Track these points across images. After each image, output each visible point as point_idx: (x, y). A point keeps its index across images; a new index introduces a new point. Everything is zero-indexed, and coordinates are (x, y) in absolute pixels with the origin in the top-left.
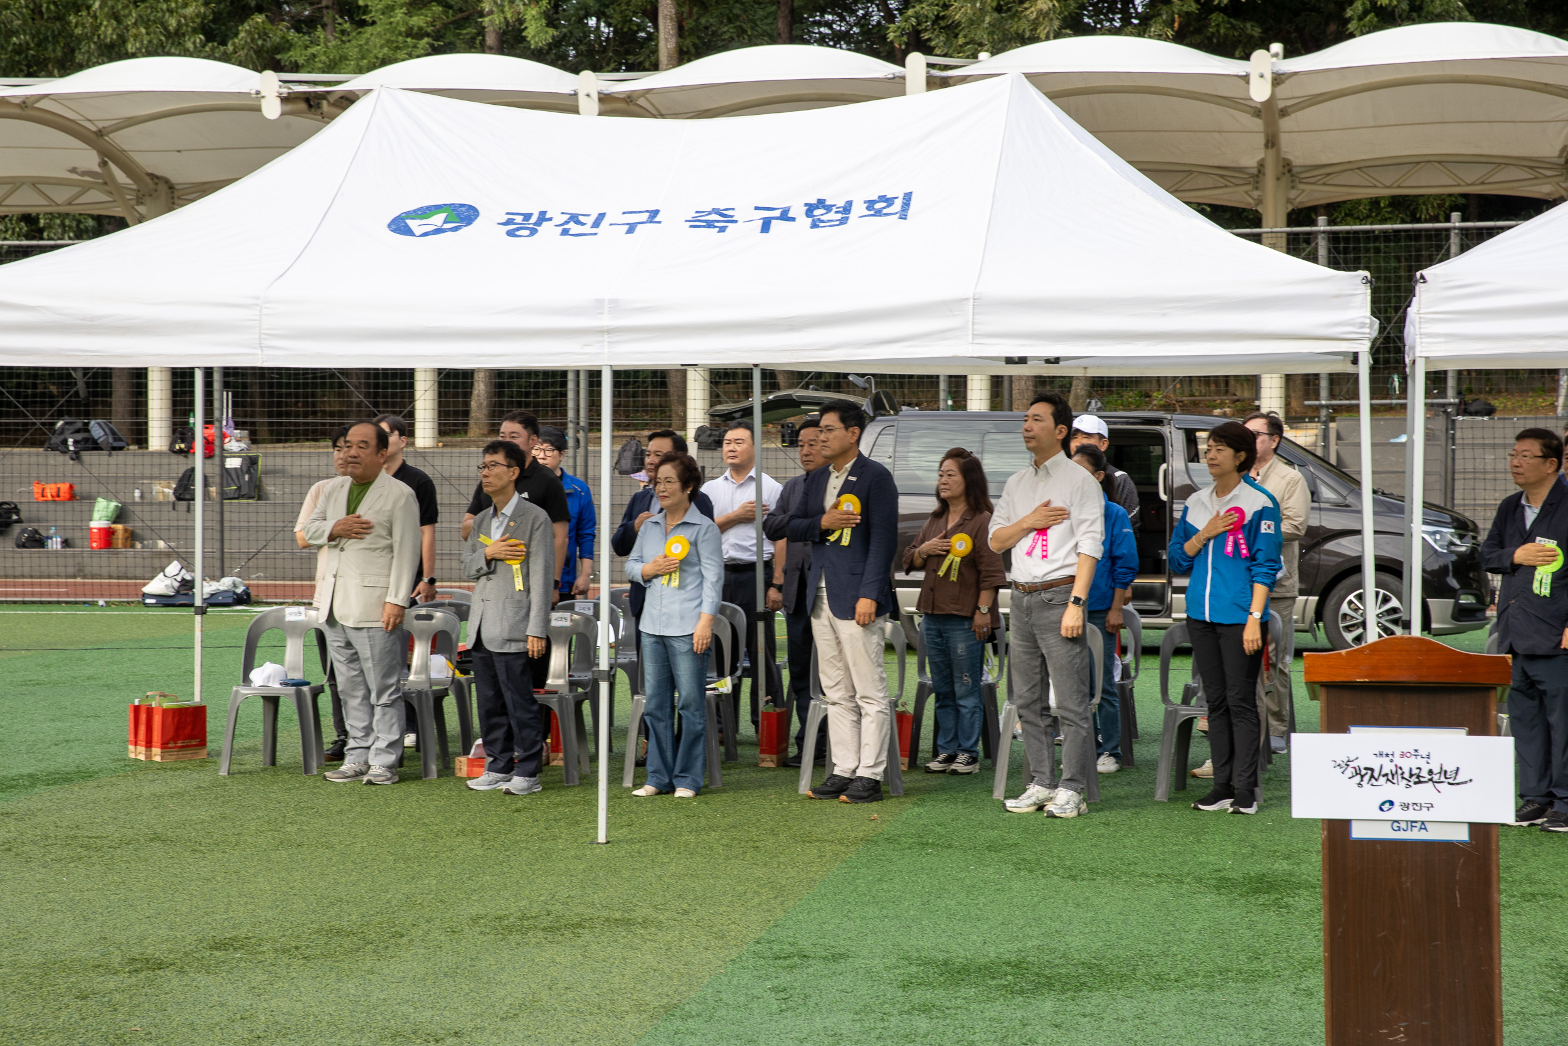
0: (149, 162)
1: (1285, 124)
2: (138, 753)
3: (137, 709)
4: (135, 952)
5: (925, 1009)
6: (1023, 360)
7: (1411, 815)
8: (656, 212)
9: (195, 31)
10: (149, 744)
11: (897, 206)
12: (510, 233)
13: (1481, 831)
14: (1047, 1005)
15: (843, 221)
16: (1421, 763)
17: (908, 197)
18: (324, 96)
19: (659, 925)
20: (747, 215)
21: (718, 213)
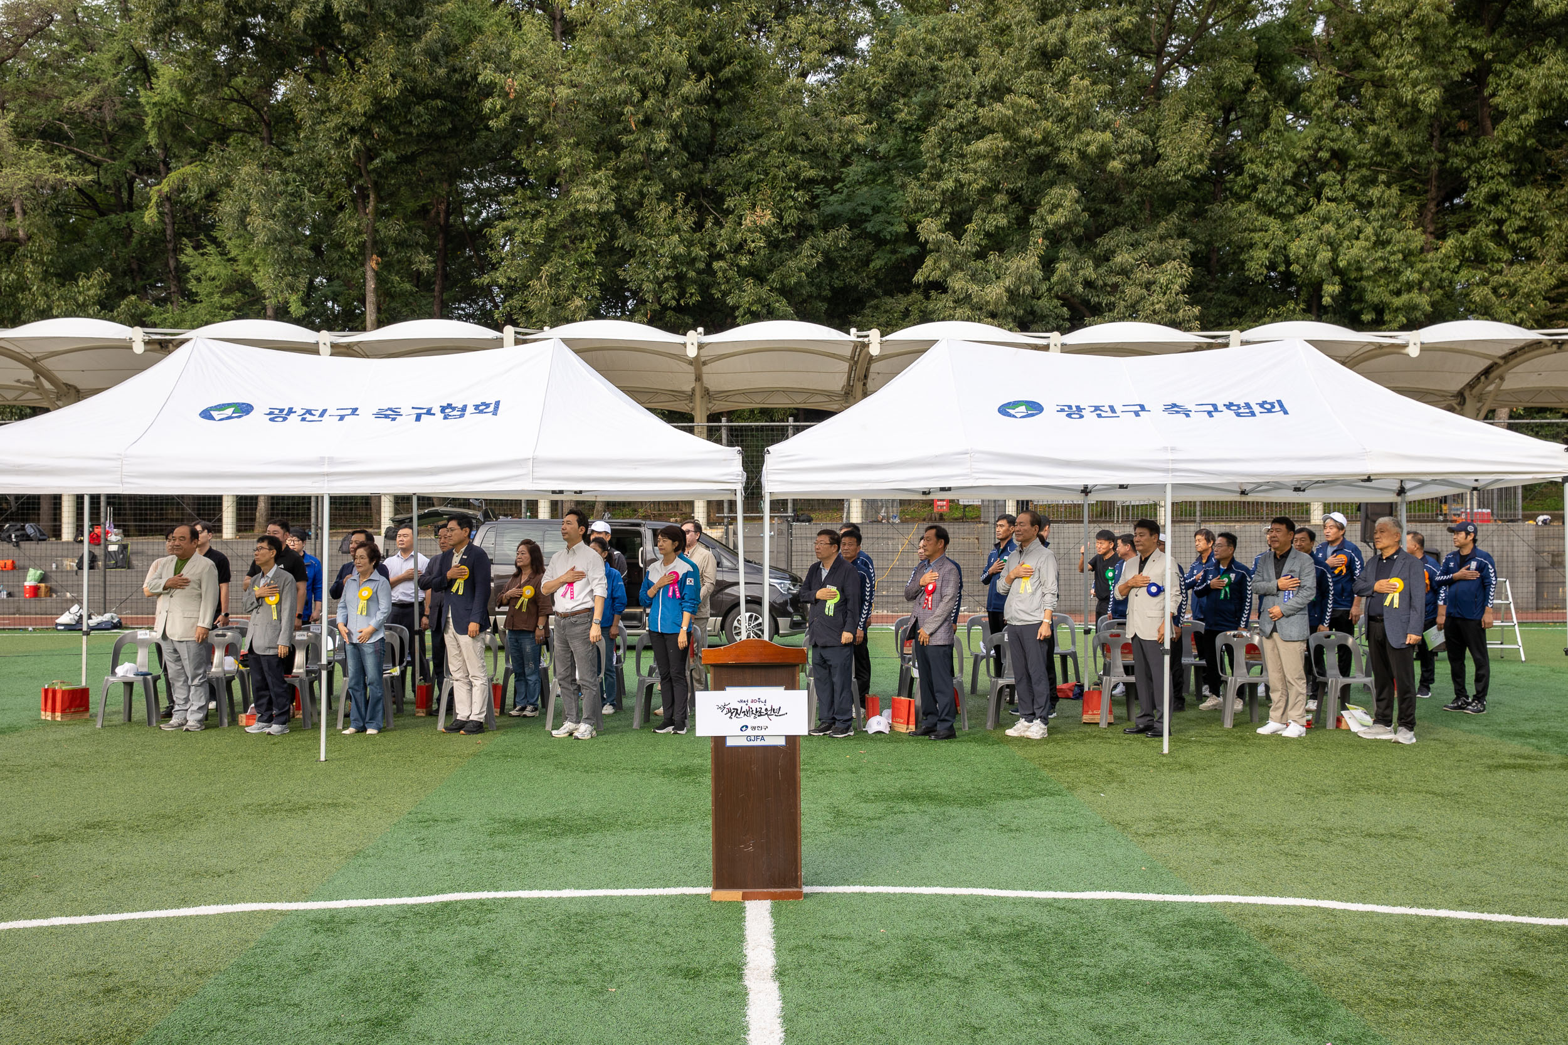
0: (64, 377)
1: (705, 369)
2: (47, 716)
3: (46, 691)
4: (38, 832)
5: (502, 847)
6: (561, 492)
7: (757, 733)
8: (356, 410)
9: (94, 304)
10: (54, 711)
11: (491, 408)
12: (271, 420)
13: (792, 740)
14: (569, 841)
15: (462, 416)
16: (762, 705)
17: (497, 403)
18: (170, 341)
19: (353, 806)
20: (408, 412)
21: (391, 410)
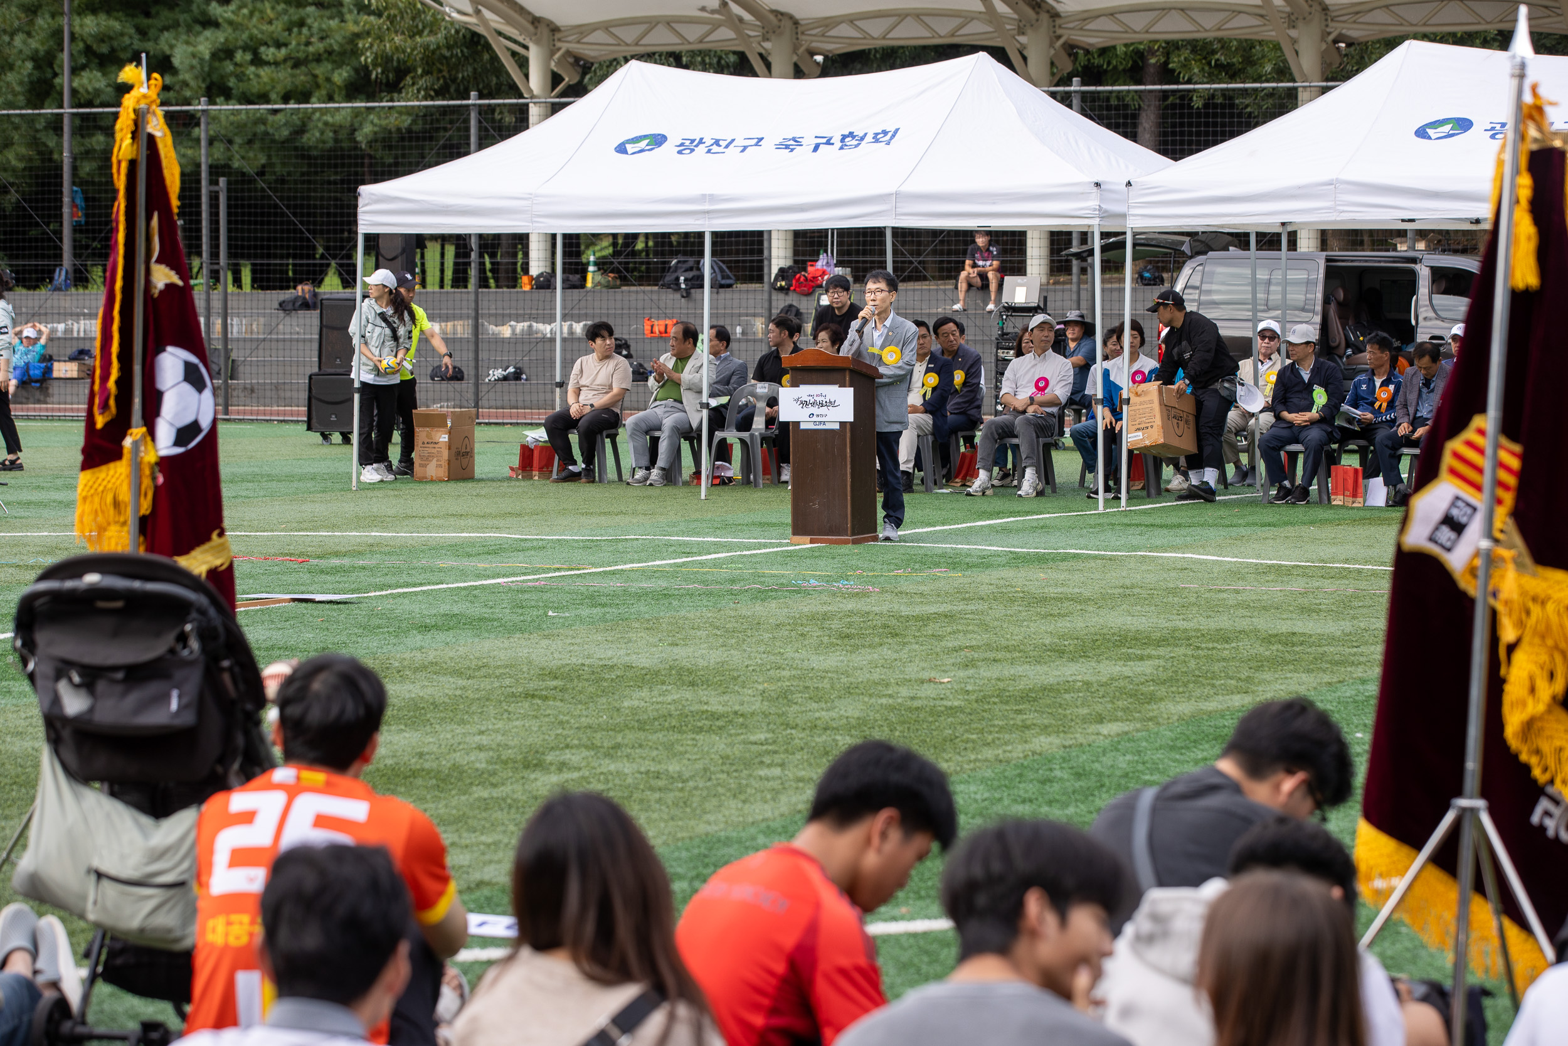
7: (820, 419)
8: (761, 139)
11: (888, 136)
12: (680, 152)
13: (842, 425)
15: (857, 146)
16: (823, 398)
17: (894, 131)
20: (809, 141)
21: (794, 139)
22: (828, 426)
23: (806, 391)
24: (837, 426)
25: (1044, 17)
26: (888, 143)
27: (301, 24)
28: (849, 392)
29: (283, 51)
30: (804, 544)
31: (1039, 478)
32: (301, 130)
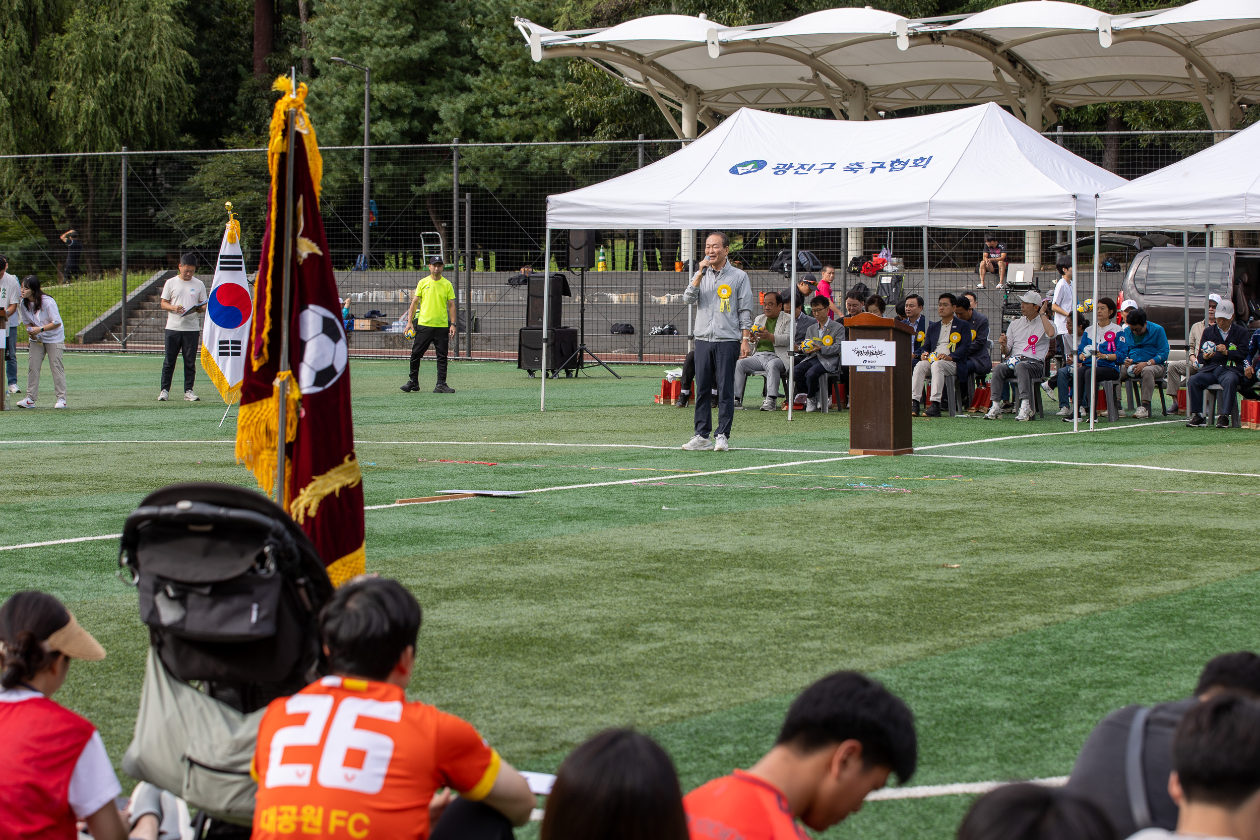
7: (871, 364)
8: (834, 164)
11: (925, 162)
12: (776, 173)
13: (887, 369)
15: (903, 168)
16: (873, 349)
17: (930, 158)
20: (868, 165)
21: (857, 164)
22: (877, 369)
23: (860, 344)
24: (883, 370)
25: (1038, 85)
26: (924, 167)
27: (527, 89)
28: (893, 344)
29: (515, 107)
30: (859, 455)
31: (1032, 408)
32: (526, 161)
